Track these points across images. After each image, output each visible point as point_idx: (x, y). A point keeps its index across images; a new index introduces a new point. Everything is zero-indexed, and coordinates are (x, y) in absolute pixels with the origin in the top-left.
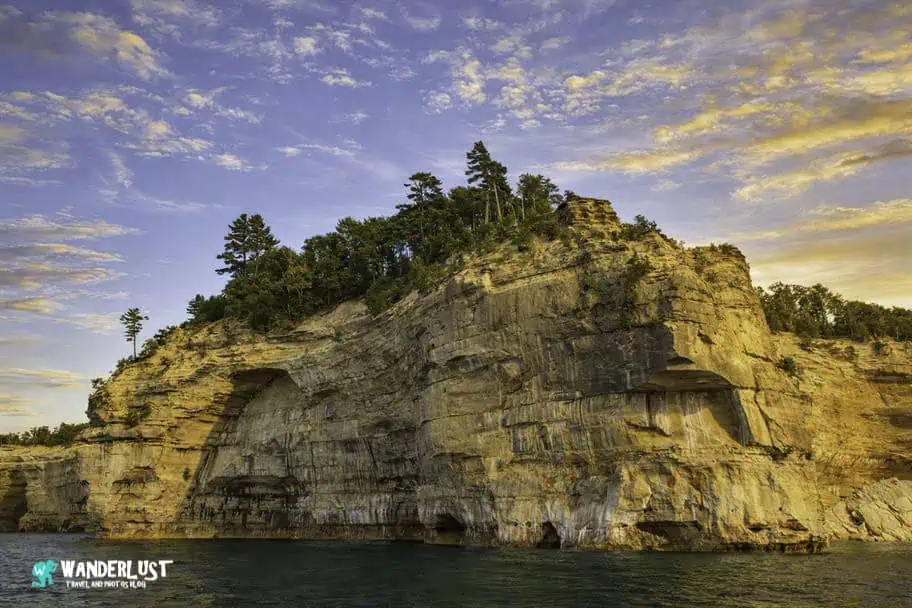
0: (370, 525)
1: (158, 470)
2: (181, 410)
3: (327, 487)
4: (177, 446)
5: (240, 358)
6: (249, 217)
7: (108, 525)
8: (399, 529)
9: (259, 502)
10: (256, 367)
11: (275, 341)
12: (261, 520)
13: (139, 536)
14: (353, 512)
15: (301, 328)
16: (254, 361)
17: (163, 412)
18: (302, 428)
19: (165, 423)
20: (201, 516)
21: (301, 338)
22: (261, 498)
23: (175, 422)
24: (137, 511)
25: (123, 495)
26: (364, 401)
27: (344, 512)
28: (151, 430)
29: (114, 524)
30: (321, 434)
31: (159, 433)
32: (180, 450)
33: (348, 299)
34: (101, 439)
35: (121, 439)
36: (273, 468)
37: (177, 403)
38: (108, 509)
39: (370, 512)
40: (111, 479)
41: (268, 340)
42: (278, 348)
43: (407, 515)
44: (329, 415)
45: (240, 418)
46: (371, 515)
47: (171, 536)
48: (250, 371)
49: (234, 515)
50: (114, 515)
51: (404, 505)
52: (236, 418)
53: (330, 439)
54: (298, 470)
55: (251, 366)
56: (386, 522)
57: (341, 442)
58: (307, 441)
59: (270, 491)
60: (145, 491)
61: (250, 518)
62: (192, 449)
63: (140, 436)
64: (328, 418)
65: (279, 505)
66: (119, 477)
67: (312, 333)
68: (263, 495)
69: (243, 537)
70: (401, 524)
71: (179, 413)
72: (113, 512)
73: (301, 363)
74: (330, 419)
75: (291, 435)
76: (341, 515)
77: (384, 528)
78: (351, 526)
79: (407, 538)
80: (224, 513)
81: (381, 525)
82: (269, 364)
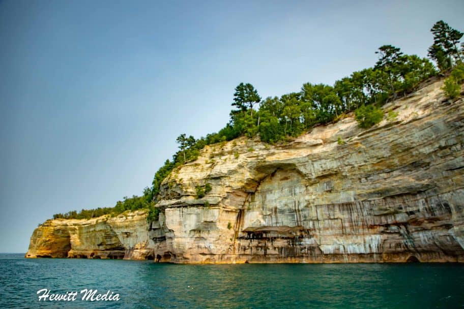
0: (364, 254)
1: (218, 224)
2: (229, 188)
3: (329, 232)
4: (226, 209)
5: (262, 158)
6: (244, 84)
7: (188, 256)
8: (384, 255)
9: (272, 242)
10: (272, 163)
11: (281, 148)
12: (276, 252)
13: (208, 262)
14: (351, 246)
15: (297, 140)
16: (271, 159)
17: (219, 189)
18: (307, 198)
19: (221, 195)
20: (239, 250)
21: (297, 146)
22: (273, 239)
23: (226, 194)
24: (206, 248)
25: (196, 238)
26: (360, 179)
27: (344, 246)
28: (214, 199)
29: (191, 255)
30: (323, 200)
31: (218, 201)
32: (227, 211)
33: (318, 126)
34: (179, 205)
35: (193, 205)
36: (286, 221)
37: (227, 184)
38: (187, 247)
39: (365, 245)
40: (188, 229)
41: (276, 147)
42: (284, 152)
43: (390, 247)
44: (328, 189)
45: (256, 194)
46: (365, 247)
47: (224, 263)
48: (269, 165)
49: (258, 250)
50: (191, 250)
51: (389, 241)
52: (253, 194)
53: (330, 203)
54: (305, 222)
55: (270, 162)
56: (377, 252)
57: (339, 205)
58: (312, 205)
59: (280, 235)
60: (210, 236)
61: (268, 252)
62: (232, 211)
63: (207, 203)
64: (327, 191)
65: (286, 244)
66: (193, 227)
67: (305, 143)
68: (275, 238)
69: (265, 262)
70: (386, 253)
71: (228, 190)
72: (190, 248)
73: (307, 159)
74: (330, 191)
75: (299, 202)
76: (342, 248)
77: (375, 256)
78: (348, 255)
79: (389, 261)
80: (251, 249)
81: (373, 253)
82: (282, 160)
